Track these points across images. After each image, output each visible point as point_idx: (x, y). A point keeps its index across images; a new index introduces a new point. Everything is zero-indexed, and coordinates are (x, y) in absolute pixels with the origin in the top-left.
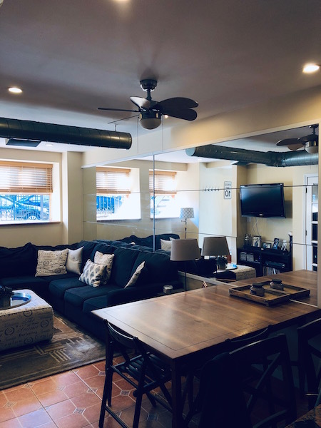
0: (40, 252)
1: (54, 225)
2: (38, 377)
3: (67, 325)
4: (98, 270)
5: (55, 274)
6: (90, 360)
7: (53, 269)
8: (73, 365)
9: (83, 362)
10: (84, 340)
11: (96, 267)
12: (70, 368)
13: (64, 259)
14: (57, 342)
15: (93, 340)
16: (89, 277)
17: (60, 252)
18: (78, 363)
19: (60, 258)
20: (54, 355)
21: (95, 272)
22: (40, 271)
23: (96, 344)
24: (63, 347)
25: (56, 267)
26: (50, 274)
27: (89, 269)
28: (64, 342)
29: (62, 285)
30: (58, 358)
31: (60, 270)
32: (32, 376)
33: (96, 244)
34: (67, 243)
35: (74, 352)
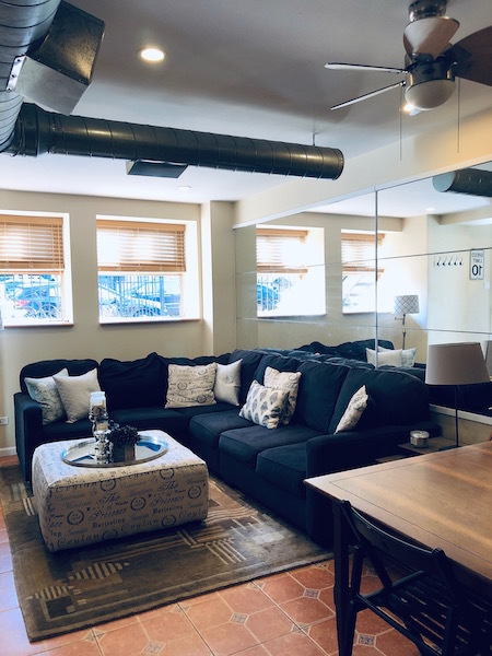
0: (172, 368)
1: (190, 324)
2: (196, 591)
3: (226, 493)
4: (273, 398)
5: (197, 404)
6: (280, 563)
7: (194, 395)
8: (253, 571)
9: (269, 566)
10: (261, 523)
11: (270, 393)
12: (248, 578)
13: (211, 379)
14: (216, 524)
15: (277, 524)
16: (258, 410)
17: (203, 368)
18: (262, 568)
19: (205, 378)
20: (214, 548)
21: (269, 403)
22: (174, 400)
23: (285, 531)
24: (226, 534)
25: (199, 392)
26: (189, 405)
27: (258, 396)
28: (228, 525)
29: (214, 423)
30: (223, 556)
31: (206, 398)
32: (185, 589)
33: (262, 355)
34: (211, 353)
35: (248, 546)
